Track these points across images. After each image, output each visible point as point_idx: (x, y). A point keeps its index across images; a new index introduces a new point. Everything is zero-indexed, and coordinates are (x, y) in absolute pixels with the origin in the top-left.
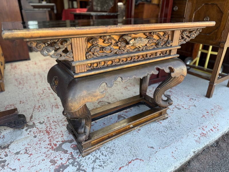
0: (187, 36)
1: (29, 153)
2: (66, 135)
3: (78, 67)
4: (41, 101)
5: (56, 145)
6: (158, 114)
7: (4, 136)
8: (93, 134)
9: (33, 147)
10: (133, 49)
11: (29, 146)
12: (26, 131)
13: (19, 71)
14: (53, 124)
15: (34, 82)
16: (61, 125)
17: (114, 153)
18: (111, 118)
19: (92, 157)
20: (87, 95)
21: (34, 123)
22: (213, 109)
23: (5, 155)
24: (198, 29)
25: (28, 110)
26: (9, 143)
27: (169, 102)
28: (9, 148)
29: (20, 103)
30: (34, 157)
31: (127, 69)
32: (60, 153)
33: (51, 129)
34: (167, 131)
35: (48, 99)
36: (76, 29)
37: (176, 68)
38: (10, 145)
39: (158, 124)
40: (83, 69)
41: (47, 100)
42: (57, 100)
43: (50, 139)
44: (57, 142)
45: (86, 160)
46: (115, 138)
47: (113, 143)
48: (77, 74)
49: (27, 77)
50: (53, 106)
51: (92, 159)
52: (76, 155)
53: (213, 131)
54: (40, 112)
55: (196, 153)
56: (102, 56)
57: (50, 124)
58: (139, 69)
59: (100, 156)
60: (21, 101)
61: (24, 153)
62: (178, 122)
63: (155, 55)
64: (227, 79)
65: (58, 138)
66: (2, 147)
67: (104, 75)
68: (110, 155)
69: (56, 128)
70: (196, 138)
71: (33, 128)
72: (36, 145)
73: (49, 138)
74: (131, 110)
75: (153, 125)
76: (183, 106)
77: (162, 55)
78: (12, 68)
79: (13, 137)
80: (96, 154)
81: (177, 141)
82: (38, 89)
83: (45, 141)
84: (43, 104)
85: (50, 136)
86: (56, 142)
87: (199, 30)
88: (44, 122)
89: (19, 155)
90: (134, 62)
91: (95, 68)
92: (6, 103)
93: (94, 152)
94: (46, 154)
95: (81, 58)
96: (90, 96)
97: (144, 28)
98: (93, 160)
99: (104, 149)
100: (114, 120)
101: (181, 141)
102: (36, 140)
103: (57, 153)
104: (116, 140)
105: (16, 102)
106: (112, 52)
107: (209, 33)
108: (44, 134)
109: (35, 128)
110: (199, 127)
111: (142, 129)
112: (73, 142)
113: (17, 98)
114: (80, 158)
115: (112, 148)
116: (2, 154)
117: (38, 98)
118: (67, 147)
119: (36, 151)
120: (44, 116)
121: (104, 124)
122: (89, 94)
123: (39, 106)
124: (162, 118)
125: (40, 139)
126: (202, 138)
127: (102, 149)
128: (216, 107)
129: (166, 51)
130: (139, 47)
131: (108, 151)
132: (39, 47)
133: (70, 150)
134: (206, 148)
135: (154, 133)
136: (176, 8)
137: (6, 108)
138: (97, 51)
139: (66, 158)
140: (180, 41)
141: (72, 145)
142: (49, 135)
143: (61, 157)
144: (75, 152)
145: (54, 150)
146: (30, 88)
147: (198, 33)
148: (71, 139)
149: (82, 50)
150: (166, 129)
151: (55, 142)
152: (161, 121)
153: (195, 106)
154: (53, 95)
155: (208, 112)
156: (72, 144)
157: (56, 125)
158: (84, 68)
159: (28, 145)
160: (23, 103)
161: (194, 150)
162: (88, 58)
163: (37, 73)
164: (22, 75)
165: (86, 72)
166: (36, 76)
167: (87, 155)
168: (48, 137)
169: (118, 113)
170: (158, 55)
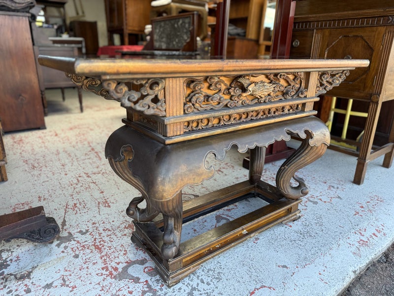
0: (327, 82)
1: (70, 286)
2: (132, 252)
3: (172, 127)
4: (76, 197)
5: (116, 269)
6: (284, 212)
7: (18, 257)
8: (185, 246)
9: (76, 275)
10: (251, 99)
11: (67, 273)
12: (59, 247)
13: (28, 147)
14: (104, 234)
15: (58, 164)
16: (119, 235)
17: (221, 279)
18: (205, 221)
19: (184, 287)
20: (187, 173)
21: (69, 233)
22: (369, 202)
23: (25, 291)
24: (344, 71)
25: (55, 212)
26: (29, 268)
27: (302, 191)
28: (31, 277)
29: (40, 200)
30: (81, 292)
31: (243, 131)
32: (126, 282)
33: (102, 243)
34: (303, 239)
35: (89, 192)
36: (181, 62)
37: (316, 132)
38: (31, 272)
39: (286, 228)
40: (179, 130)
41: (88, 194)
42: (104, 193)
43: (105, 260)
44: (118, 264)
45: (174, 292)
46: (219, 254)
47: (216, 262)
48: (170, 138)
49: (44, 156)
50: (99, 204)
51: (185, 291)
52: (156, 284)
53: (377, 236)
54: (78, 215)
55: (357, 273)
56: (206, 110)
57: (100, 234)
58: (261, 132)
59: (198, 284)
60: (39, 197)
61: (62, 286)
62: (318, 225)
63: (281, 111)
64: (382, 155)
65: (118, 257)
66: (18, 276)
67: (210, 141)
68: (215, 283)
69: (112, 240)
70: (353, 249)
71: (71, 242)
72: (80, 270)
73: (101, 258)
74: (235, 207)
75: (279, 231)
76: (320, 197)
77: (291, 110)
78: (15, 142)
79: (35, 259)
80: (192, 281)
81: (324, 255)
82: (68, 175)
83: (96, 263)
84: (81, 201)
85: (103, 254)
86: (116, 265)
87: (346, 73)
88: (87, 231)
89: (52, 289)
90: (252, 120)
91: (195, 129)
92: (14, 202)
93: (187, 278)
94: (102, 286)
95: (177, 111)
96: (191, 174)
97: (274, 66)
98: (187, 292)
99: (203, 273)
100: (210, 224)
101: (330, 254)
102: (79, 261)
103: (122, 283)
104: (222, 258)
105: (31, 199)
106: (221, 104)
107: (354, 81)
108: (91, 252)
109: (73, 242)
110: (354, 231)
111: (261, 238)
112: (146, 263)
113: (31, 191)
114: (164, 290)
115: (217, 271)
116: (20, 288)
117: (71, 190)
118: (136, 271)
119: (82, 281)
120: (87, 221)
121: (195, 230)
122: (190, 171)
123: (75, 204)
124: (292, 218)
125: (86, 259)
126: (362, 248)
127: (199, 272)
128: (373, 199)
129: (298, 105)
130: (260, 96)
131: (211, 276)
132: (119, 91)
133: (144, 277)
134: (372, 265)
135: (282, 243)
136: (297, 43)
137: (14, 209)
138: (200, 101)
139: (139, 290)
140: (318, 89)
141: (145, 268)
142: (101, 252)
143: (130, 290)
144: (153, 280)
145: (115, 277)
146: (53, 174)
147: (344, 77)
148: (141, 259)
149: (178, 99)
150: (302, 236)
151: (114, 264)
152: (291, 224)
153: (339, 197)
154: (97, 185)
155: (362, 207)
156: (144, 266)
157: (110, 235)
158: (180, 128)
159: (66, 271)
160: (44, 199)
161: (354, 268)
162: (186, 112)
163: (61, 151)
164: (35, 153)
165: (183, 134)
166: (60, 155)
167: (177, 283)
168: (100, 255)
169: (215, 213)
170: (286, 111)
